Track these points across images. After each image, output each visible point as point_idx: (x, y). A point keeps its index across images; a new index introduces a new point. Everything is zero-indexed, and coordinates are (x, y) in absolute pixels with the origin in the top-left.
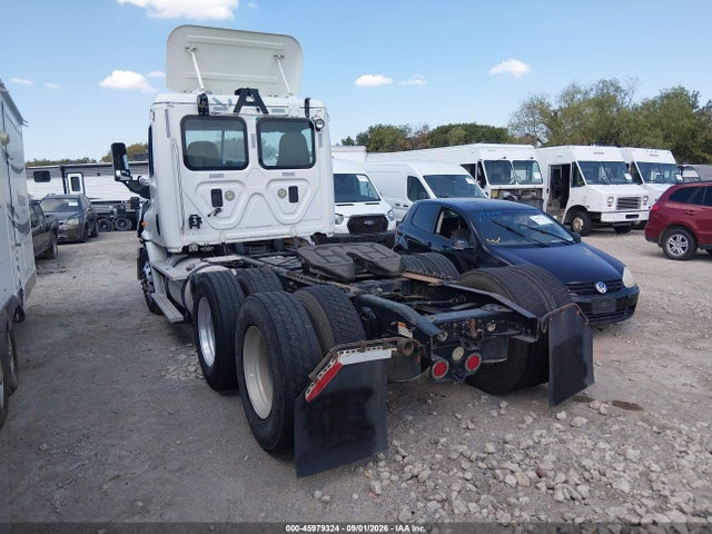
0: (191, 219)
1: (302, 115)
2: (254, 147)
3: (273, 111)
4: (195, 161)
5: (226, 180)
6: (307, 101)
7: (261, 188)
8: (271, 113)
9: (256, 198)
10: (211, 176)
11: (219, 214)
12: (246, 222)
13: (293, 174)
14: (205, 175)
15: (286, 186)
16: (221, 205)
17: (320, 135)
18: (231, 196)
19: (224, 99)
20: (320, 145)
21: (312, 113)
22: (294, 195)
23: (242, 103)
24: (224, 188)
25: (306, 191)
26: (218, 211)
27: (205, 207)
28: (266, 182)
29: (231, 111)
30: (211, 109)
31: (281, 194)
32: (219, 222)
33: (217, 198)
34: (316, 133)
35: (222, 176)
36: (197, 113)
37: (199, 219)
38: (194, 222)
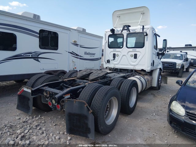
1: (141, 31)
2: (125, 42)
3: (132, 31)
4: (111, 46)
6: (143, 26)
7: (125, 54)
8: (131, 32)
9: (124, 57)
10: (113, 50)
11: (115, 60)
12: (121, 63)
13: (136, 50)
15: (133, 53)
16: (115, 58)
18: (118, 55)
19: (119, 29)
21: (145, 30)
22: (135, 56)
23: (123, 29)
24: (116, 53)
25: (140, 56)
27: (111, 58)
28: (127, 52)
29: (120, 32)
30: (115, 32)
31: (131, 56)
32: (115, 62)
33: (114, 56)
35: (116, 50)
36: (112, 34)
37: (109, 61)
38: (108, 61)
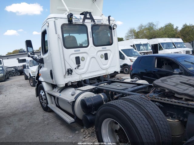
0: (68, 71)
1: (108, 23)
2: (91, 37)
3: (97, 21)
5: (81, 52)
6: (109, 17)
7: (94, 55)
9: (93, 59)
10: (75, 51)
11: (79, 68)
12: (89, 70)
13: (106, 48)
14: (72, 50)
15: (103, 53)
16: (80, 63)
17: (114, 32)
18: (83, 59)
20: (114, 36)
21: (111, 22)
22: (106, 57)
23: (85, 18)
24: (80, 56)
25: (110, 55)
26: (78, 66)
27: (73, 65)
28: (96, 52)
29: (81, 22)
30: (74, 21)
31: (101, 57)
32: (79, 71)
33: (78, 60)
34: (113, 31)
35: (79, 50)
36: (68, 23)
38: (70, 72)
